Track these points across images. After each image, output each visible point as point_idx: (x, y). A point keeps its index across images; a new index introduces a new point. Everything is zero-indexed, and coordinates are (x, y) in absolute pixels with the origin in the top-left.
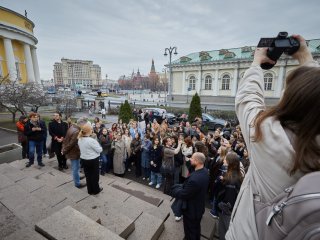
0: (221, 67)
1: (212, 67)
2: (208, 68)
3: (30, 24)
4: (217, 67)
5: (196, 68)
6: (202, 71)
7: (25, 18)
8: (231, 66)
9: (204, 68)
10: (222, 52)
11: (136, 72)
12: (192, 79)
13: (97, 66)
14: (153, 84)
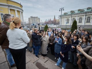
0: (79, 15)
1: (75, 15)
2: (74, 16)
3: (21, 6)
4: (77, 15)
5: (69, 16)
6: (71, 17)
7: (20, 4)
8: (83, 15)
9: (72, 16)
10: (79, 10)
11: (50, 19)
12: (68, 20)
13: (39, 18)
14: (55, 22)
